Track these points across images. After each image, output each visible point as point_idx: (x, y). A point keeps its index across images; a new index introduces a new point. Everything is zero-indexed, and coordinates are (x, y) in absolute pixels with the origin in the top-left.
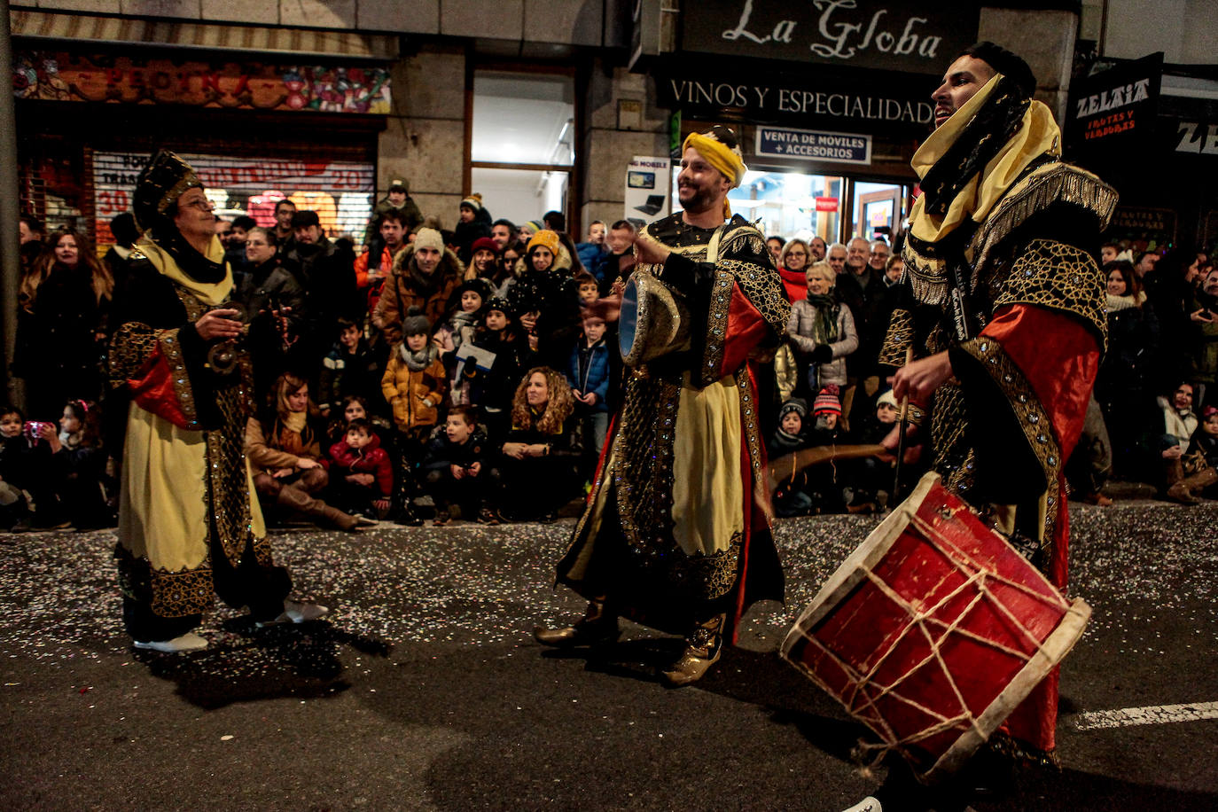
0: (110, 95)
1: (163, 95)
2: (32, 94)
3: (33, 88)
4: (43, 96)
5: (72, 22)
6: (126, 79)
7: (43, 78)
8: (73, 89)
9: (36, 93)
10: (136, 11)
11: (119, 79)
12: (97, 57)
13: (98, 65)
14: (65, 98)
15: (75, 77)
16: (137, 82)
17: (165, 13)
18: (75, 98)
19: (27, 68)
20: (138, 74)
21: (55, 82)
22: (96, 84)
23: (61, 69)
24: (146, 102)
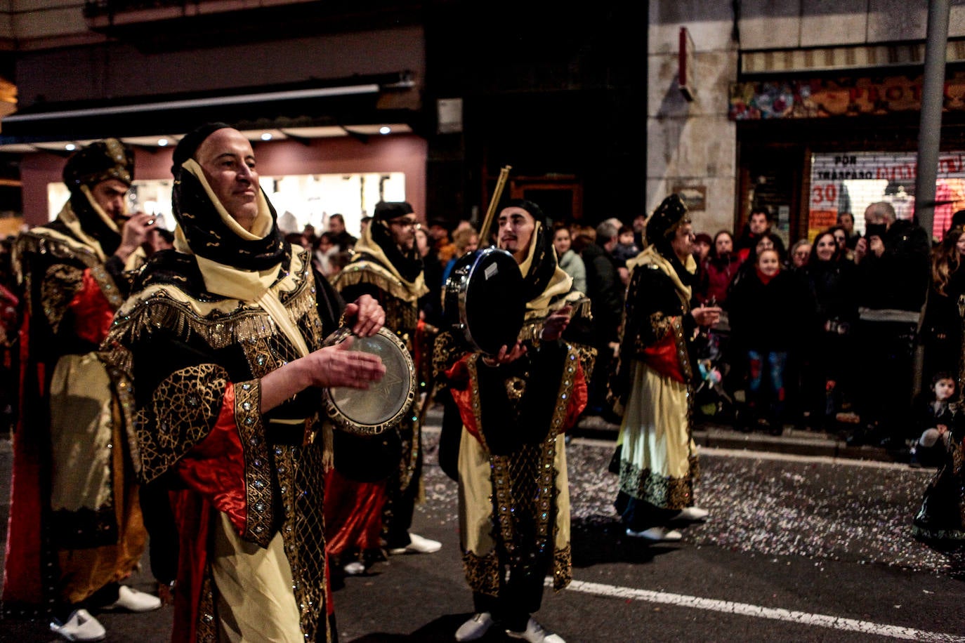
0: (849, 109)
1: (894, 105)
2: (789, 114)
3: (789, 109)
4: (796, 115)
5: (827, 56)
6: (865, 95)
7: (798, 102)
8: (821, 107)
9: (792, 113)
10: (880, 39)
11: (859, 96)
12: (842, 80)
13: (842, 87)
14: (813, 114)
15: (822, 97)
16: (874, 98)
17: (906, 37)
18: (822, 114)
19: (787, 94)
20: (876, 90)
21: (806, 103)
22: (840, 103)
23: (813, 92)
24: (881, 112)
